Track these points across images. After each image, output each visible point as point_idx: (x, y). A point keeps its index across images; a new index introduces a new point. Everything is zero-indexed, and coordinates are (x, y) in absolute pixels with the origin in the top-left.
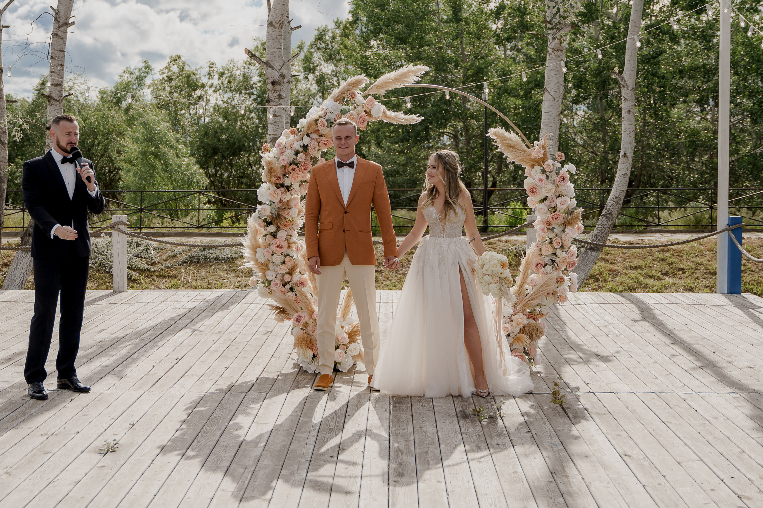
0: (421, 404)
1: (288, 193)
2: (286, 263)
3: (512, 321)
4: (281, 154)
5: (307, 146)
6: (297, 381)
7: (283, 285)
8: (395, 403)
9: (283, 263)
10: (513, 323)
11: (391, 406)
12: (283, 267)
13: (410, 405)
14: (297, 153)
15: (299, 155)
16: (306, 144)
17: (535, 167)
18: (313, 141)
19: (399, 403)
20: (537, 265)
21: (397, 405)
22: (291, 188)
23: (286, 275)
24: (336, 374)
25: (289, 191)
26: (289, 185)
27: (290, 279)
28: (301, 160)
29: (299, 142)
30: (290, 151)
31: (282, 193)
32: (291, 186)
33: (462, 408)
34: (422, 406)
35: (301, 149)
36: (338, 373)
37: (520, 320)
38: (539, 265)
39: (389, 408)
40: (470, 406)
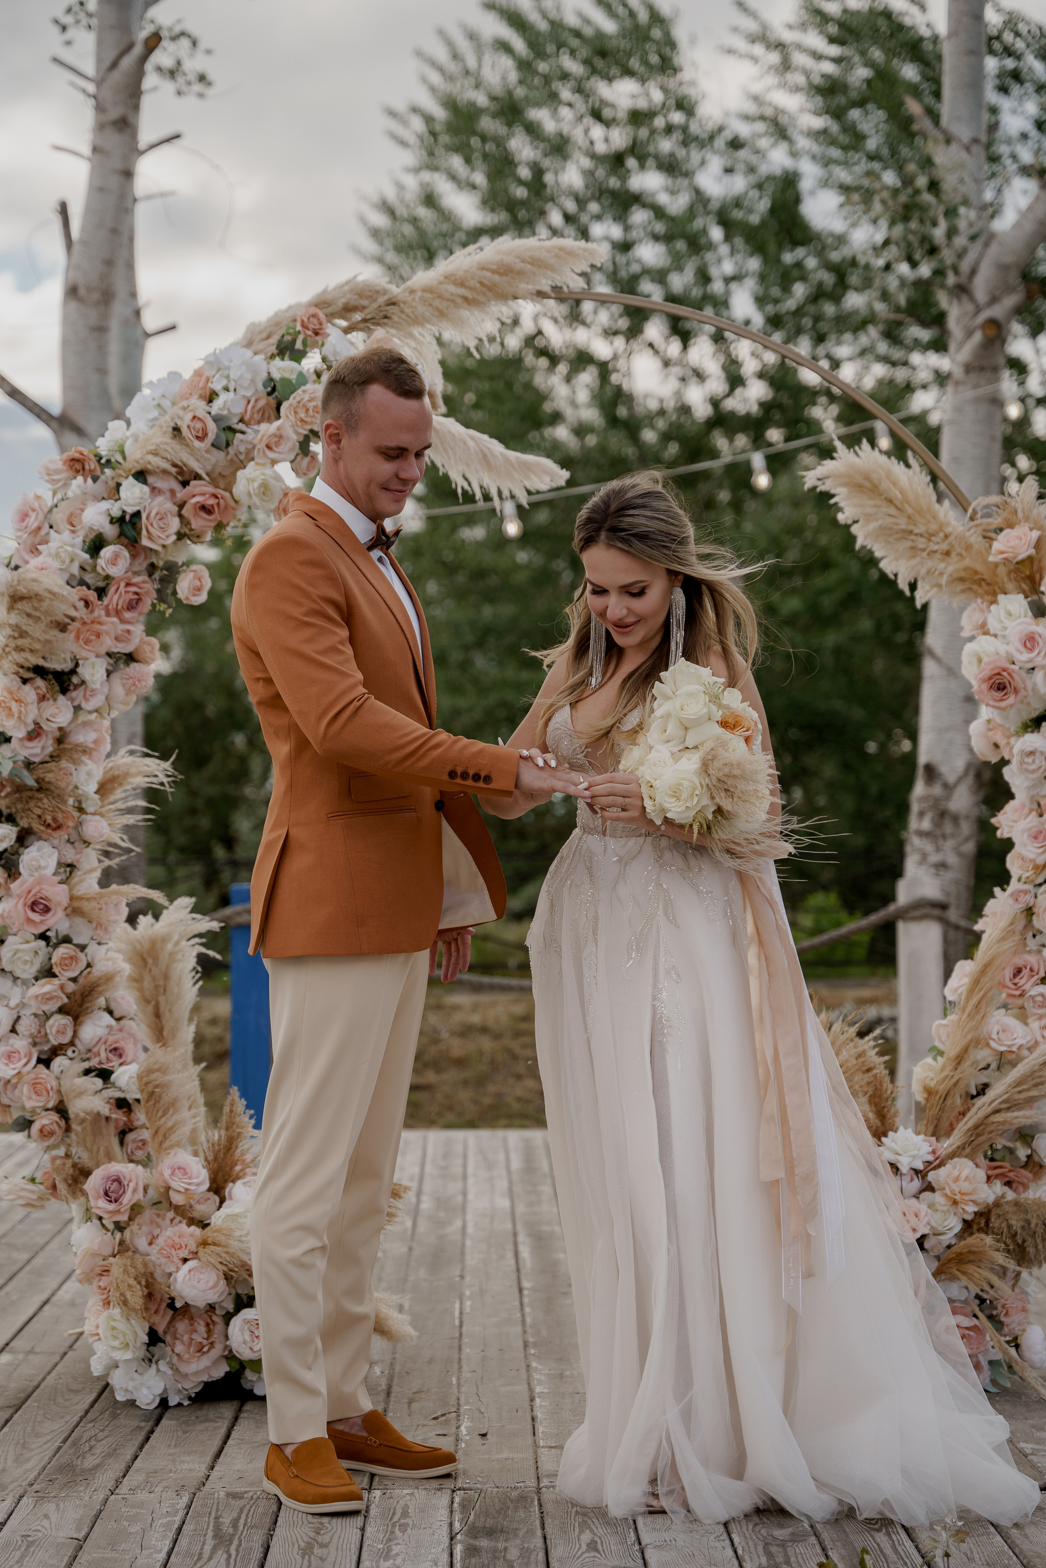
0: (586, 1537)
1: (61, 699)
2: (56, 970)
3: (930, 1188)
4: (35, 551)
5: (137, 514)
6: (74, 1443)
7: (39, 1061)
8: (474, 1532)
9: (48, 973)
10: (938, 1198)
11: (458, 1549)
12: (47, 987)
13: (539, 1543)
14: (96, 546)
15: (107, 552)
16: (130, 510)
17: (1001, 597)
18: (160, 499)
19: (491, 1533)
20: (1018, 971)
21: (484, 1543)
22: (75, 680)
23: (57, 1017)
24: (240, 1410)
25: (64, 691)
26: (67, 666)
27: (70, 1034)
28: (113, 571)
29: (105, 505)
30: (66, 535)
31: (42, 698)
32: (73, 672)
33: (769, 1555)
34: (592, 1546)
35: (110, 531)
36: (248, 1407)
37: (965, 1186)
38: (1026, 972)
39: (445, 1557)
40: (800, 1548)
